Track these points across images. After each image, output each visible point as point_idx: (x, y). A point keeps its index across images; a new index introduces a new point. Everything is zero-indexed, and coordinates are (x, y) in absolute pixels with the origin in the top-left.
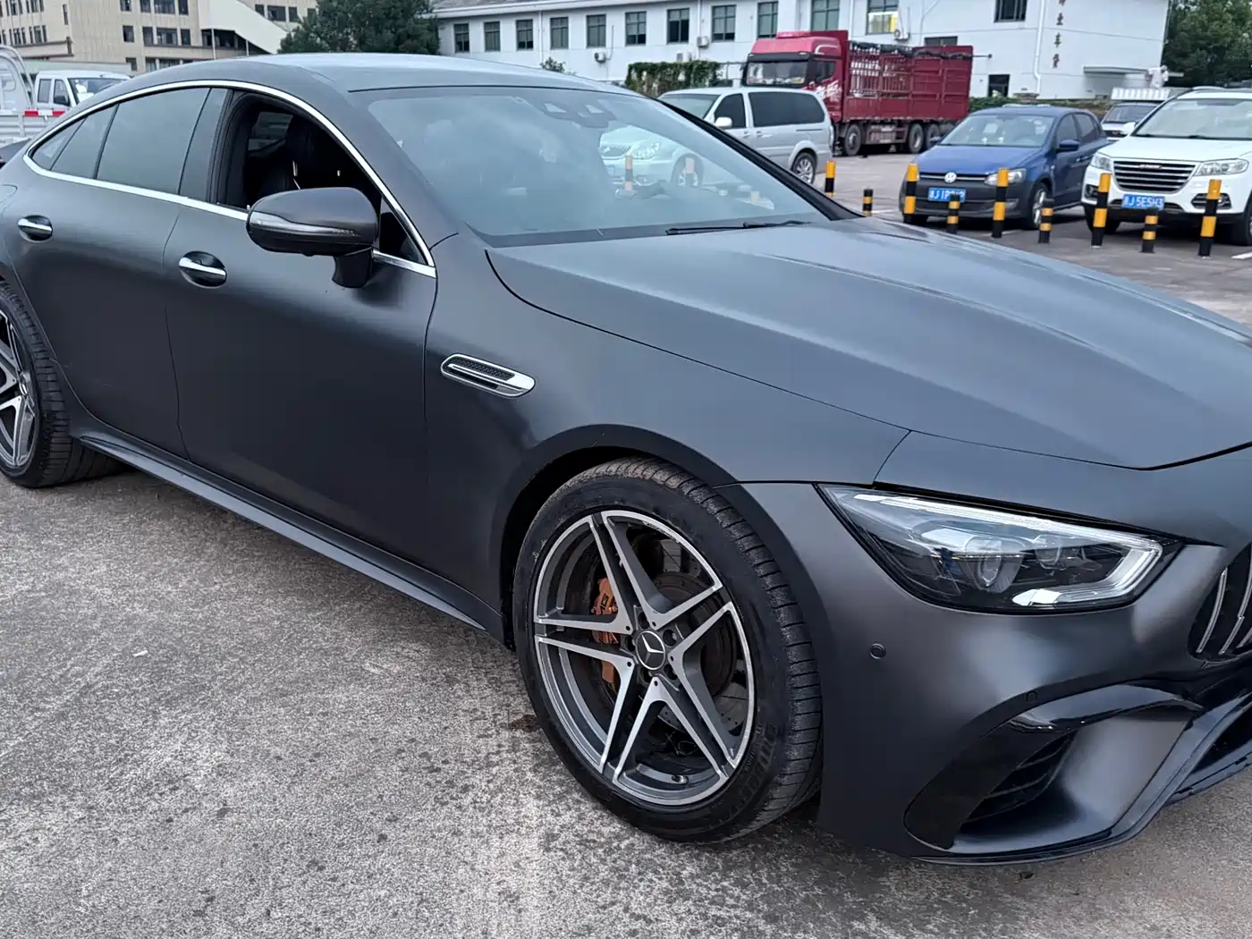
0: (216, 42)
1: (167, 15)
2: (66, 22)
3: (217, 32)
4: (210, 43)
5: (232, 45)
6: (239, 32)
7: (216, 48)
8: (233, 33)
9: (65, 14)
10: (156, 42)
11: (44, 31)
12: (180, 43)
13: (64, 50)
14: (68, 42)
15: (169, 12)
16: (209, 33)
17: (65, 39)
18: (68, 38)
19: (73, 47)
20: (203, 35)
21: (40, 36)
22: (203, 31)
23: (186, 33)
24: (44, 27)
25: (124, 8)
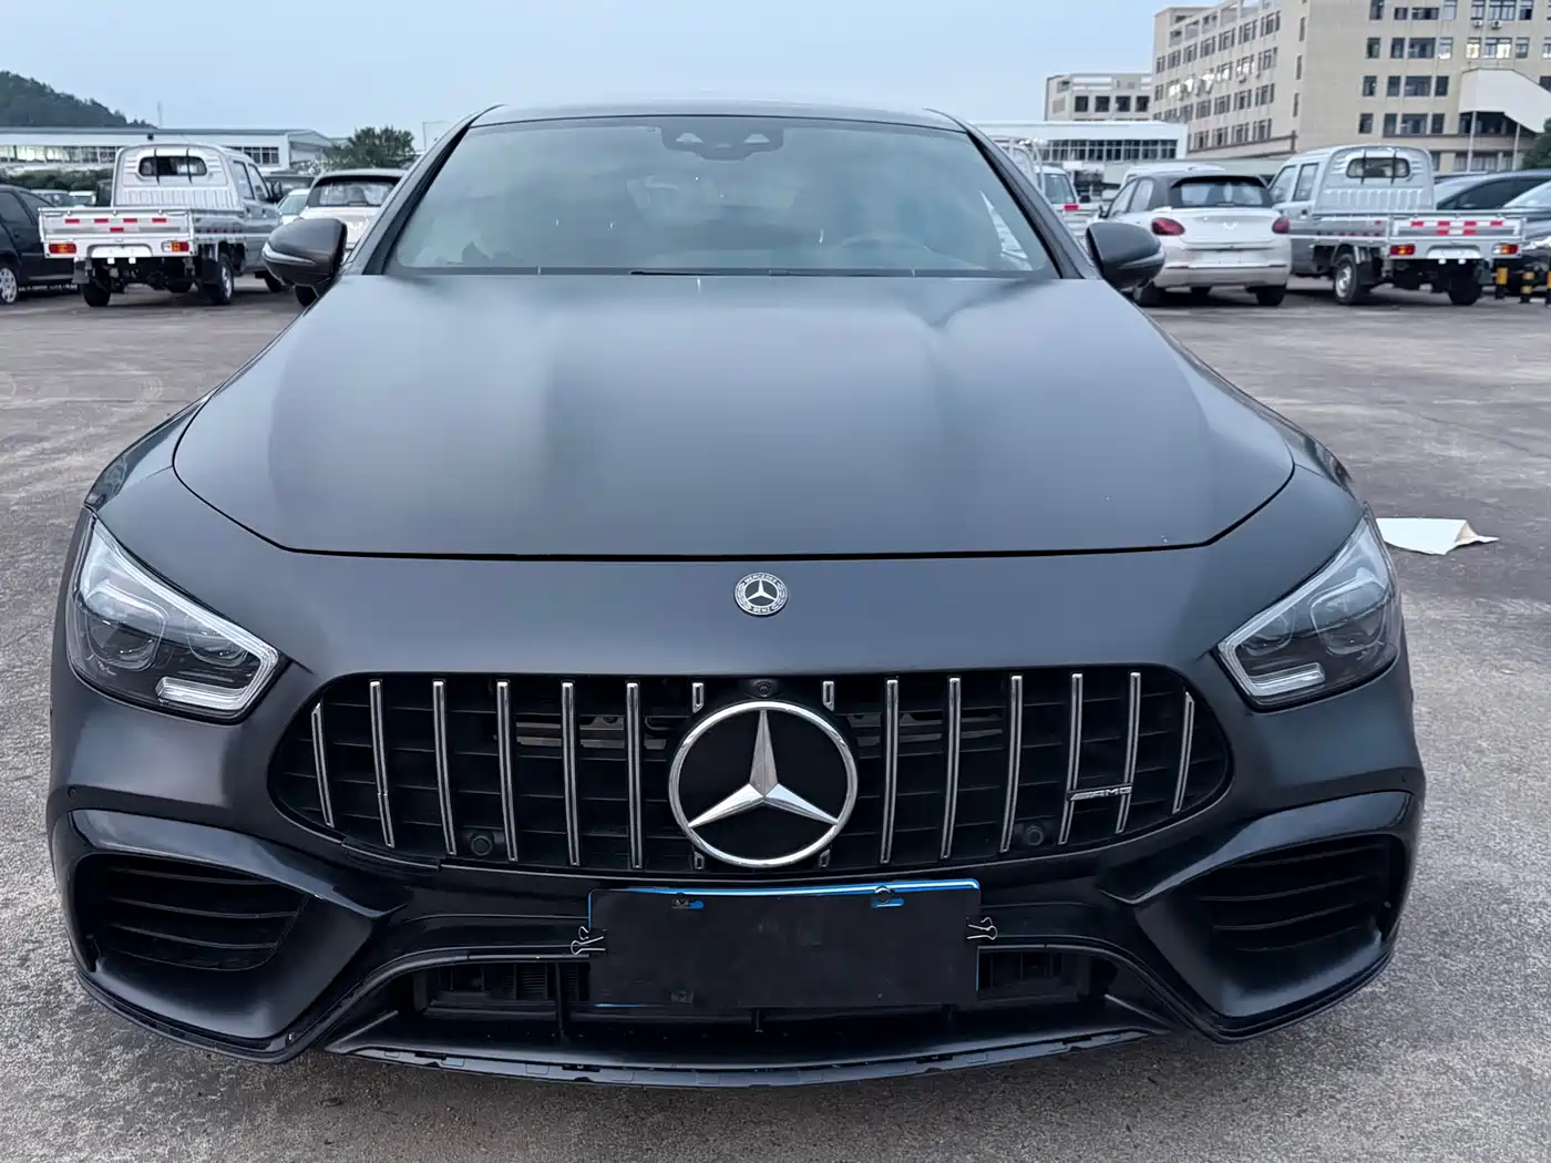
0: (1476, 127)
1: (1419, 98)
2: (1295, 114)
3: (1481, 115)
4: (1468, 130)
5: (1498, 131)
6: (1509, 114)
7: (1475, 136)
8: (1501, 115)
9: (1296, 104)
10: (1398, 131)
11: (1270, 126)
12: (1428, 132)
13: (1286, 146)
14: (1293, 137)
15: (1423, 94)
16: (1468, 117)
17: (1289, 133)
18: (1294, 132)
19: (1297, 142)
20: (1461, 120)
21: (1263, 132)
22: (1463, 115)
23: (1439, 120)
24: (1270, 120)
25: (1367, 92)
